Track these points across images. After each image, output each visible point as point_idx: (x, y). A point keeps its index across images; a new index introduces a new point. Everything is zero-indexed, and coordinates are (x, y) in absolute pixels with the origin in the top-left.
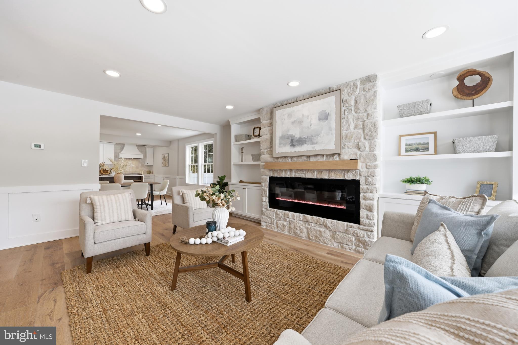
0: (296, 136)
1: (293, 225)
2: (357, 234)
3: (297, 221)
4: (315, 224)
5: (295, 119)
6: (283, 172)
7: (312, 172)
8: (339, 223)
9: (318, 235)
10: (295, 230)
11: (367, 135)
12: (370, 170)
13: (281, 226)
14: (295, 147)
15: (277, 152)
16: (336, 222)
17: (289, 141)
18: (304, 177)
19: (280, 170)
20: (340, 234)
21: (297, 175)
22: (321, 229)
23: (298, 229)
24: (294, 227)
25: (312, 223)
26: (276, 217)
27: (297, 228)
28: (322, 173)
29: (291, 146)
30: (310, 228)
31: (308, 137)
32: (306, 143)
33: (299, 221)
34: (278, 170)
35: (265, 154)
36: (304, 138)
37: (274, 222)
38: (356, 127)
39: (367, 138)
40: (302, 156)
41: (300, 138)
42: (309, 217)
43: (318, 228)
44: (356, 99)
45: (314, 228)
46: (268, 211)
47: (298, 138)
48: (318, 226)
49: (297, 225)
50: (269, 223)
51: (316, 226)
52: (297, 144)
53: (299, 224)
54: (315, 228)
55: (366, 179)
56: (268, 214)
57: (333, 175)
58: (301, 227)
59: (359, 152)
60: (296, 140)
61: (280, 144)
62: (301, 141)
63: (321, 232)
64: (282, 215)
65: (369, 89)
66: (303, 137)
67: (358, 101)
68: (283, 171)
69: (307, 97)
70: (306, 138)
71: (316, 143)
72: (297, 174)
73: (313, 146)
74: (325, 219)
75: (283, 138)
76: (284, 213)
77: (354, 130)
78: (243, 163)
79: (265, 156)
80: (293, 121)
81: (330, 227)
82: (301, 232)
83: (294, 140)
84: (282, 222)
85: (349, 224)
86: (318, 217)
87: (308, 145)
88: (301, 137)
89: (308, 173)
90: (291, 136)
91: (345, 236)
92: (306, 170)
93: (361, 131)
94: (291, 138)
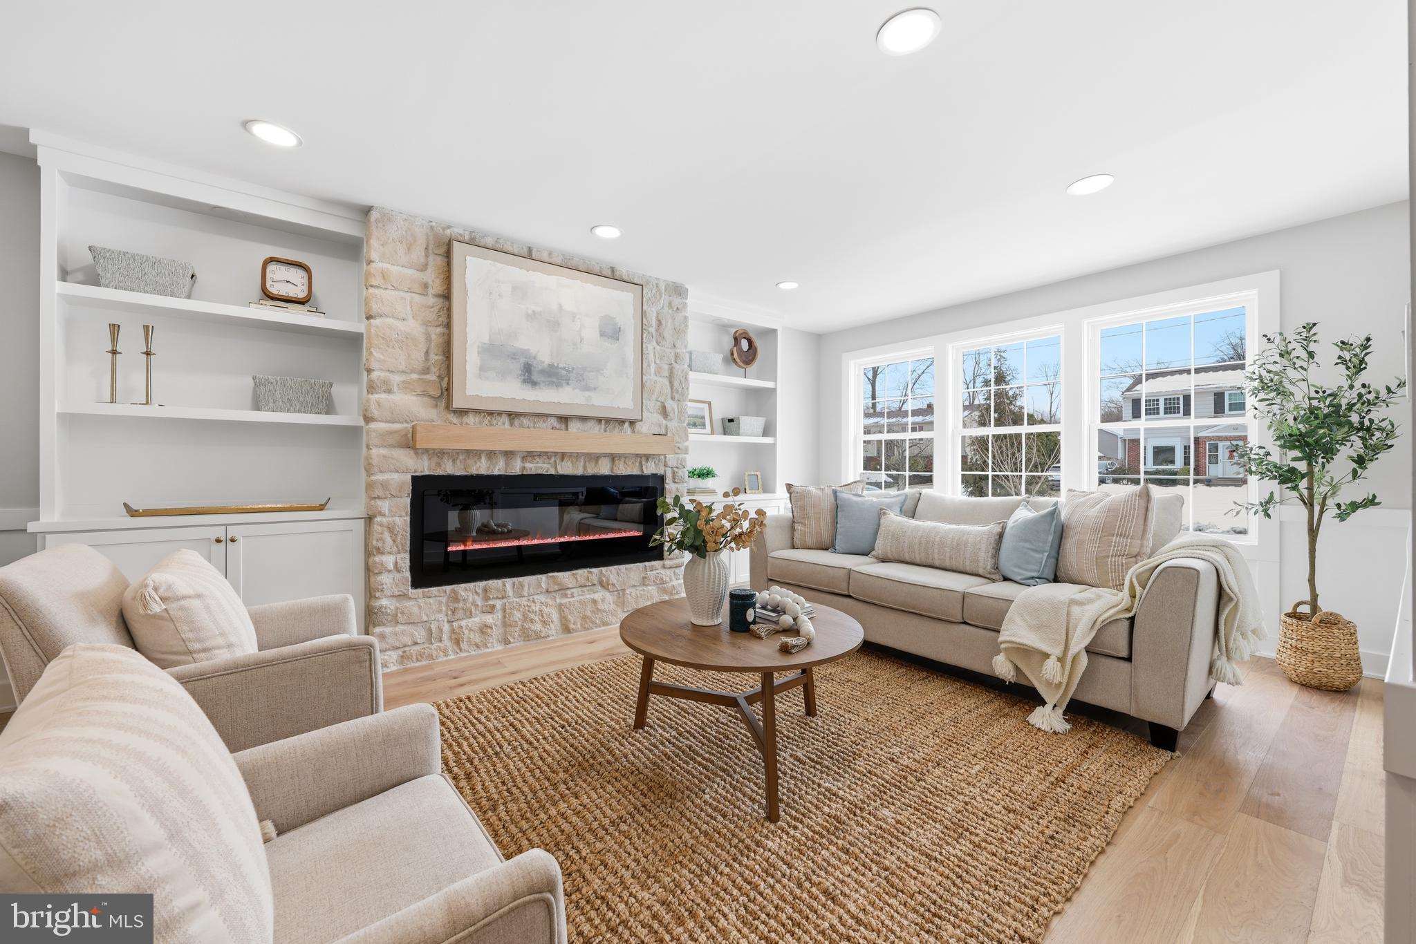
0: (540, 357)
1: (517, 615)
2: (662, 579)
3: (531, 598)
4: (580, 589)
5: (538, 309)
6: (483, 459)
7: (574, 460)
8: (631, 568)
9: (589, 614)
10: (527, 625)
11: (678, 392)
12: (680, 456)
13: (472, 636)
14: (537, 387)
15: (470, 391)
16: (626, 569)
17: (517, 367)
18: (552, 472)
19: (468, 452)
20: (633, 591)
21: (531, 469)
22: (596, 596)
23: (536, 618)
24: (521, 618)
25: (572, 590)
26: (450, 613)
27: (533, 616)
28: (600, 462)
29: (525, 381)
30: (570, 602)
31: (573, 369)
32: (568, 384)
33: (536, 597)
34: (458, 453)
35: (395, 389)
36: (564, 369)
37: (441, 630)
38: (659, 373)
39: (677, 396)
40: (547, 416)
41: (551, 366)
42: (565, 577)
43: (588, 596)
44: (660, 318)
45: (578, 598)
46: (411, 603)
47: (545, 365)
48: (586, 592)
49: (533, 607)
50: (419, 641)
51: (583, 591)
52: (544, 382)
53: (537, 605)
54: (581, 597)
55: (674, 473)
56: (415, 610)
57: (621, 467)
58: (545, 609)
59: (664, 422)
60: (540, 368)
61: (483, 369)
62: (555, 376)
63: (594, 602)
64: (476, 597)
65: (678, 308)
66: (561, 365)
67: (663, 322)
68: (480, 458)
69: (559, 261)
70: (568, 371)
71: (595, 389)
72: (528, 465)
73: (587, 393)
74: (604, 569)
75: (491, 350)
76: (485, 590)
77: (655, 378)
78: (152, 411)
79: (391, 397)
80: (530, 312)
81: (615, 582)
82: (544, 623)
83: (534, 367)
84: (477, 620)
85: (647, 564)
86: (586, 571)
87: (574, 389)
88: (556, 365)
89: (562, 461)
90: (525, 353)
91: (642, 592)
92: (556, 454)
93: (666, 382)
94: (523, 360)
